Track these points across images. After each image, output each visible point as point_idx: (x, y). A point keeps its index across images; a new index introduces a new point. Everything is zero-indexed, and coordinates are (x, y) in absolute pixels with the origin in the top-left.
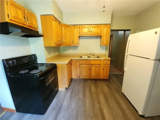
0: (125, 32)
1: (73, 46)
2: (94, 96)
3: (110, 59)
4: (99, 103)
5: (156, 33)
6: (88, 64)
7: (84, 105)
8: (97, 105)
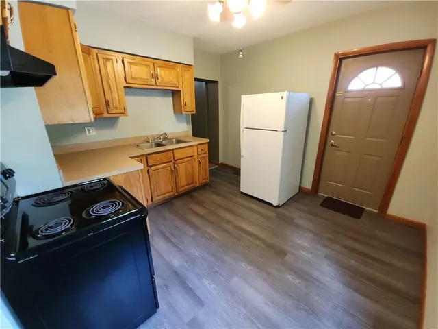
0: (206, 84)
1: (108, 116)
2: (212, 218)
3: (208, 140)
4: (228, 222)
5: (282, 98)
6: (168, 162)
7: (211, 238)
8: (229, 227)
